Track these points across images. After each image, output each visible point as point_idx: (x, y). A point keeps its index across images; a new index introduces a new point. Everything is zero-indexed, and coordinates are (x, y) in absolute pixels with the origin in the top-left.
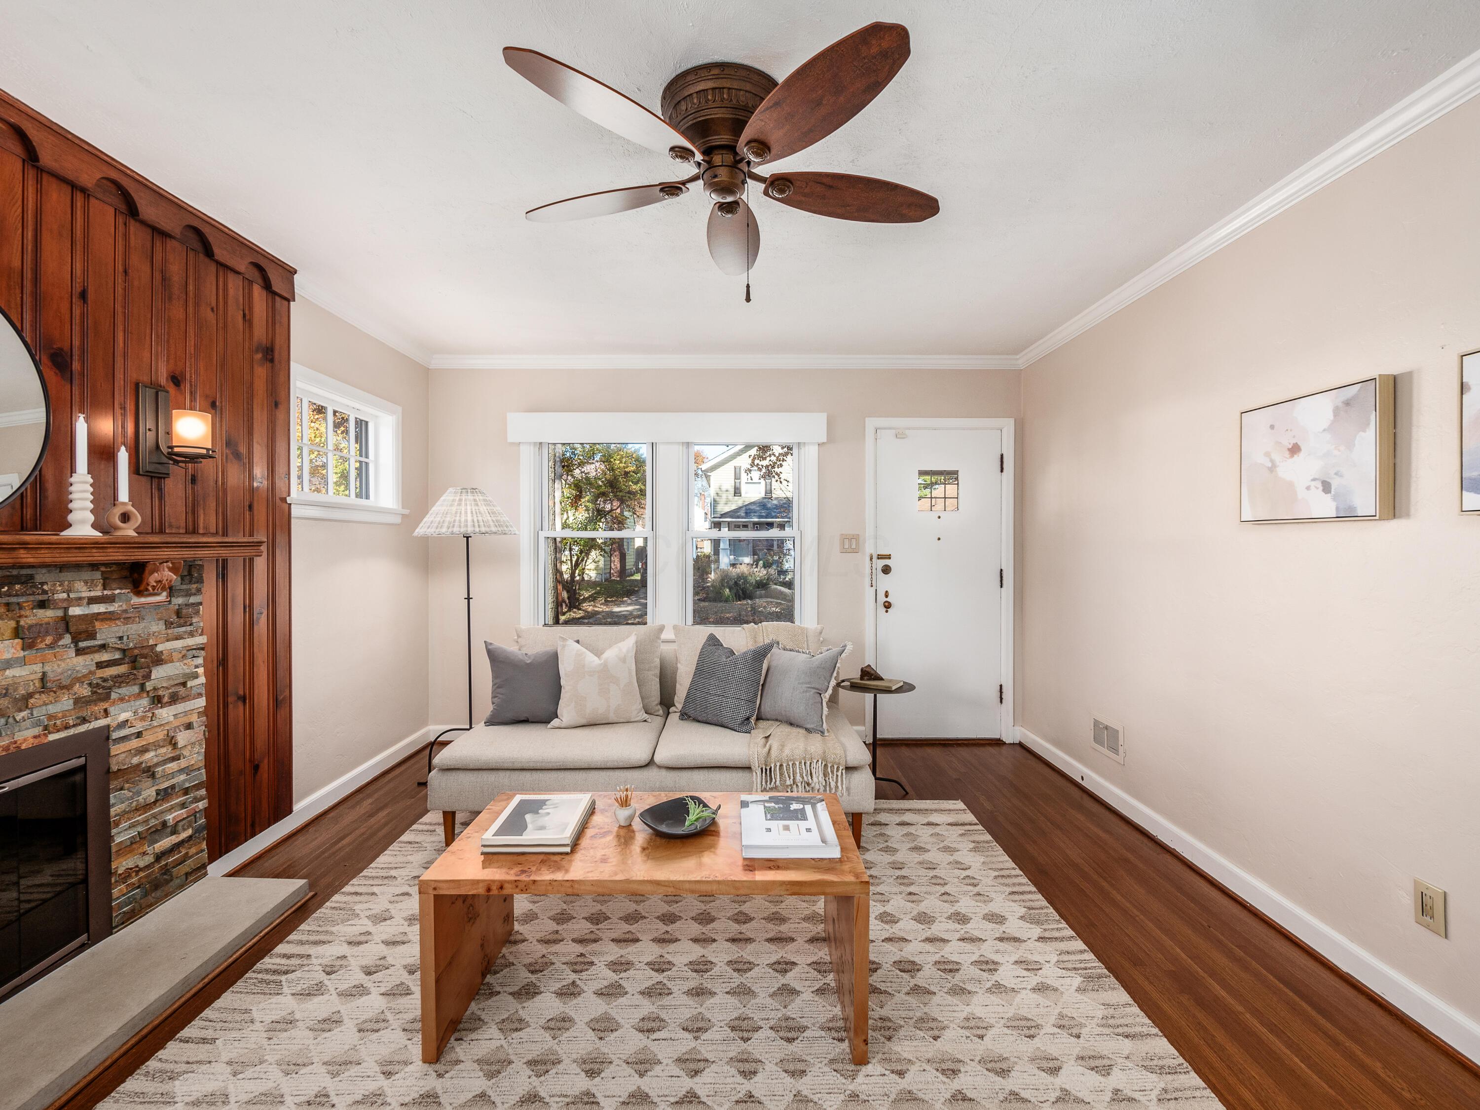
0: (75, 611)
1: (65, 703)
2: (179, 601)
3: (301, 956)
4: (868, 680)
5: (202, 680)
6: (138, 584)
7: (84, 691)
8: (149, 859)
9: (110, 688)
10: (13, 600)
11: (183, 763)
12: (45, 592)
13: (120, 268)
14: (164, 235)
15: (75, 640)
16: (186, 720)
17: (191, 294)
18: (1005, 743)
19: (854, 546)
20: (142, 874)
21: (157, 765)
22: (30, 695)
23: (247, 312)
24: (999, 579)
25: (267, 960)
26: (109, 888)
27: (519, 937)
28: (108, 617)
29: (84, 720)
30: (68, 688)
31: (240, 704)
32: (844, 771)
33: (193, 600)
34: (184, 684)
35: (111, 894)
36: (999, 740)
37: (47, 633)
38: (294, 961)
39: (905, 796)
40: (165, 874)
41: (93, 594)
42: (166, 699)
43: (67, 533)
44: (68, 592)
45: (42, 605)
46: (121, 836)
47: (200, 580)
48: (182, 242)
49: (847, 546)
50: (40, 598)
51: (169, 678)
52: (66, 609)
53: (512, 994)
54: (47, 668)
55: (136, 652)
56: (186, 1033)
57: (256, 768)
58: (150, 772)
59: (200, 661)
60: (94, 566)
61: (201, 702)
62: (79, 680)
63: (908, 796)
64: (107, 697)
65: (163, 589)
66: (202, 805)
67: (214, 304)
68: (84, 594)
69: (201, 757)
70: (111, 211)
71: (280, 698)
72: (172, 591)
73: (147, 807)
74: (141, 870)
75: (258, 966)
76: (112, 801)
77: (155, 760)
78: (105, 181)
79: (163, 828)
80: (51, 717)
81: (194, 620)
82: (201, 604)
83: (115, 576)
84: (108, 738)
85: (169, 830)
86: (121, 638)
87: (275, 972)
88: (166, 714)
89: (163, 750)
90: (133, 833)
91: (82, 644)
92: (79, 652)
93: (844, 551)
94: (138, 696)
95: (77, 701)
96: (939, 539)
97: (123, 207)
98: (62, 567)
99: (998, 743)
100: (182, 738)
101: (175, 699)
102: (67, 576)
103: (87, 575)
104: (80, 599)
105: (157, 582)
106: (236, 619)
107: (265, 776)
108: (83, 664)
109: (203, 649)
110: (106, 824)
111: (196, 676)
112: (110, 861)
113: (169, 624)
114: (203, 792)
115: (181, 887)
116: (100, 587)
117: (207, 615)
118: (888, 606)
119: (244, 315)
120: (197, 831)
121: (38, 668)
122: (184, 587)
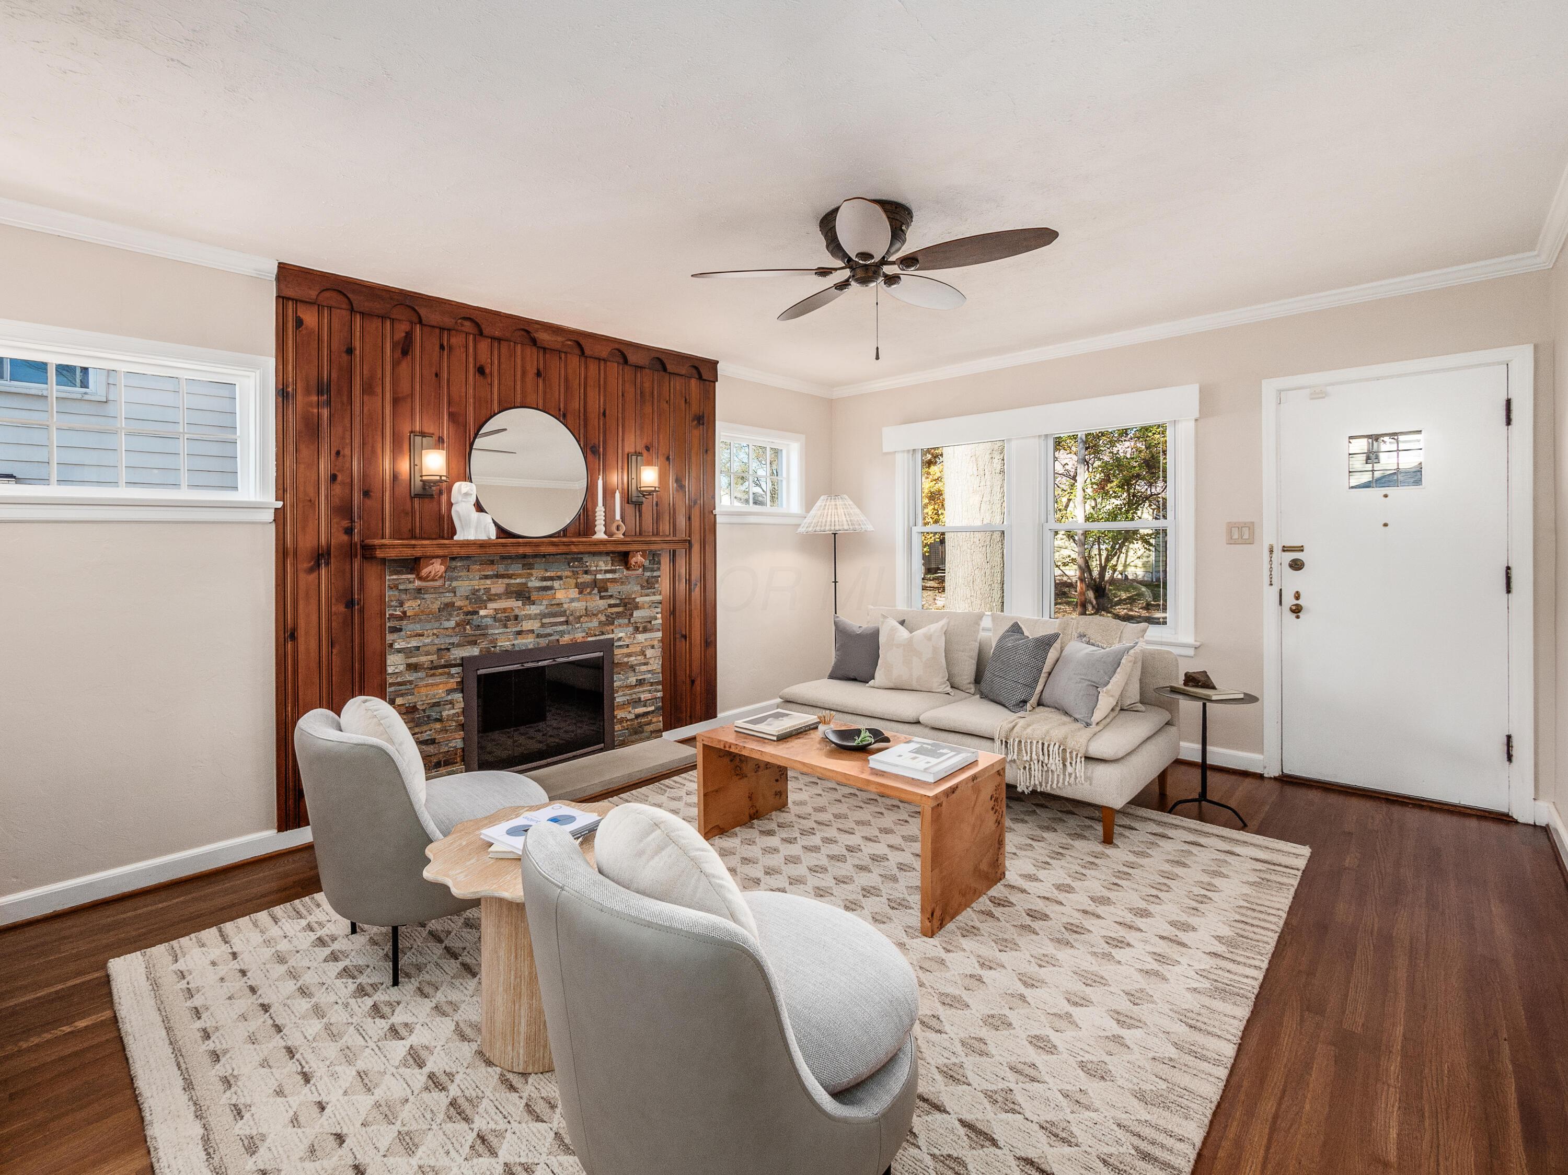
0: (599, 576)
1: (595, 623)
2: (648, 574)
3: (681, 784)
4: (1193, 686)
5: (660, 621)
6: (626, 564)
7: (603, 618)
8: (632, 716)
9: (614, 618)
10: (575, 569)
11: (649, 668)
12: (587, 566)
13: (620, 394)
14: (641, 368)
15: (599, 592)
16: (651, 643)
17: (656, 397)
18: (1516, 822)
19: (1246, 536)
20: (629, 723)
21: (636, 665)
22: (581, 617)
23: (687, 397)
24: (1504, 581)
25: (667, 780)
26: (613, 725)
27: (787, 810)
28: (613, 581)
29: (603, 634)
30: (596, 615)
31: (683, 640)
32: (1083, 759)
33: (655, 574)
34: (650, 622)
35: (614, 728)
36: (1507, 815)
37: (588, 587)
38: (677, 785)
39: (1244, 827)
40: (639, 727)
41: (607, 568)
42: (641, 629)
43: (595, 537)
44: (597, 566)
45: (586, 572)
46: (619, 699)
47: (659, 563)
48: (649, 368)
49: (1236, 536)
50: (585, 569)
51: (643, 617)
52: (596, 575)
53: (760, 831)
54: (588, 604)
55: (626, 601)
56: (621, 795)
57: (693, 682)
58: (632, 668)
59: (659, 610)
60: (607, 554)
61: (660, 634)
62: (601, 612)
63: (1247, 829)
64: (613, 624)
65: (639, 567)
66: (659, 694)
67: (668, 399)
68: (603, 568)
69: (660, 667)
70: (616, 365)
71: (709, 640)
72: (645, 569)
73: (631, 687)
74: (627, 721)
75: (662, 782)
76: (615, 679)
77: (635, 662)
78: (615, 351)
79: (637, 702)
80: (589, 629)
81: (656, 586)
82: (659, 576)
83: (617, 559)
84: (613, 645)
85: (642, 703)
86: (619, 592)
87: (667, 786)
88: (641, 637)
89: (639, 658)
90: (625, 698)
91: (602, 594)
92: (601, 598)
93: (1231, 541)
94: (627, 625)
95: (600, 622)
96: (1386, 525)
97: (621, 361)
98: (594, 554)
99: (1504, 819)
100: (649, 653)
101: (645, 630)
102: (596, 558)
103: (604, 558)
104: (601, 570)
105: (636, 563)
106: (682, 587)
107: (698, 688)
108: (602, 604)
109: (661, 603)
110: (613, 691)
111: (656, 619)
112: (614, 710)
113: (642, 587)
114: (660, 687)
115: (648, 738)
116: (610, 565)
117: (664, 584)
118: (1297, 610)
119: (686, 400)
120: (657, 709)
121: (584, 603)
122: (651, 566)
